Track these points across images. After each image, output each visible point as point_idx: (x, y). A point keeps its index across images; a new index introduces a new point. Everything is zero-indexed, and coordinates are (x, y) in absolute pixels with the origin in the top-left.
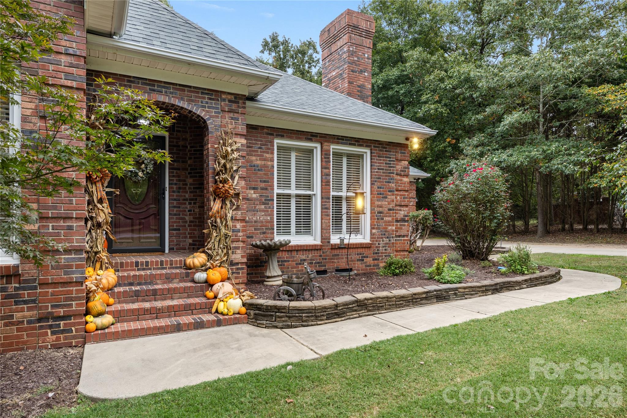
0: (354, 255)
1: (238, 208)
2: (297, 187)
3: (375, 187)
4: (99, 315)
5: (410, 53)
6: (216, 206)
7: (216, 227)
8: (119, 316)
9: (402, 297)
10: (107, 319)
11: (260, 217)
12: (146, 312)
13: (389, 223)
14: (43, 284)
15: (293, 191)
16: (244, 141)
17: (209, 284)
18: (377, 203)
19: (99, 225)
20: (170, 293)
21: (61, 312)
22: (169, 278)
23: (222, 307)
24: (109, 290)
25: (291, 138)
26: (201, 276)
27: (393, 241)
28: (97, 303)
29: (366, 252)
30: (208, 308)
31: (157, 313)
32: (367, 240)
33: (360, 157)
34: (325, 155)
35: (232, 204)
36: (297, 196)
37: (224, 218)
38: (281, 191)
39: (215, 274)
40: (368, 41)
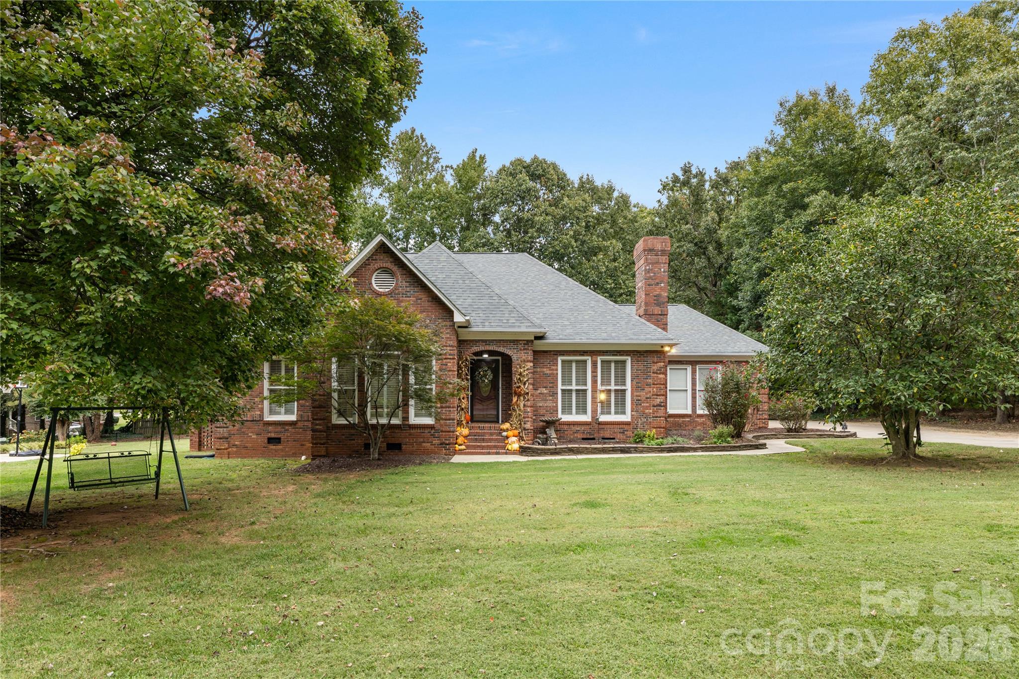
0: (617, 429)
1: (528, 400)
2: (577, 384)
3: (635, 383)
4: (460, 445)
5: (811, 198)
6: (515, 399)
7: (515, 410)
8: (468, 447)
9: (596, 448)
10: (463, 447)
11: (550, 404)
12: (479, 446)
13: (647, 408)
14: (442, 431)
15: (574, 387)
16: (532, 364)
17: (507, 437)
18: (635, 394)
19: (462, 409)
20: (490, 440)
21: (447, 442)
22: (491, 434)
23: (510, 447)
24: (465, 437)
25: (569, 355)
26: (504, 434)
27: (650, 420)
28: (460, 440)
29: (626, 427)
30: (504, 447)
31: (483, 447)
32: (629, 419)
33: (624, 362)
34: (594, 364)
35: (524, 398)
36: (577, 390)
37: (518, 406)
38: (564, 388)
39: (510, 433)
40: (664, 258)
